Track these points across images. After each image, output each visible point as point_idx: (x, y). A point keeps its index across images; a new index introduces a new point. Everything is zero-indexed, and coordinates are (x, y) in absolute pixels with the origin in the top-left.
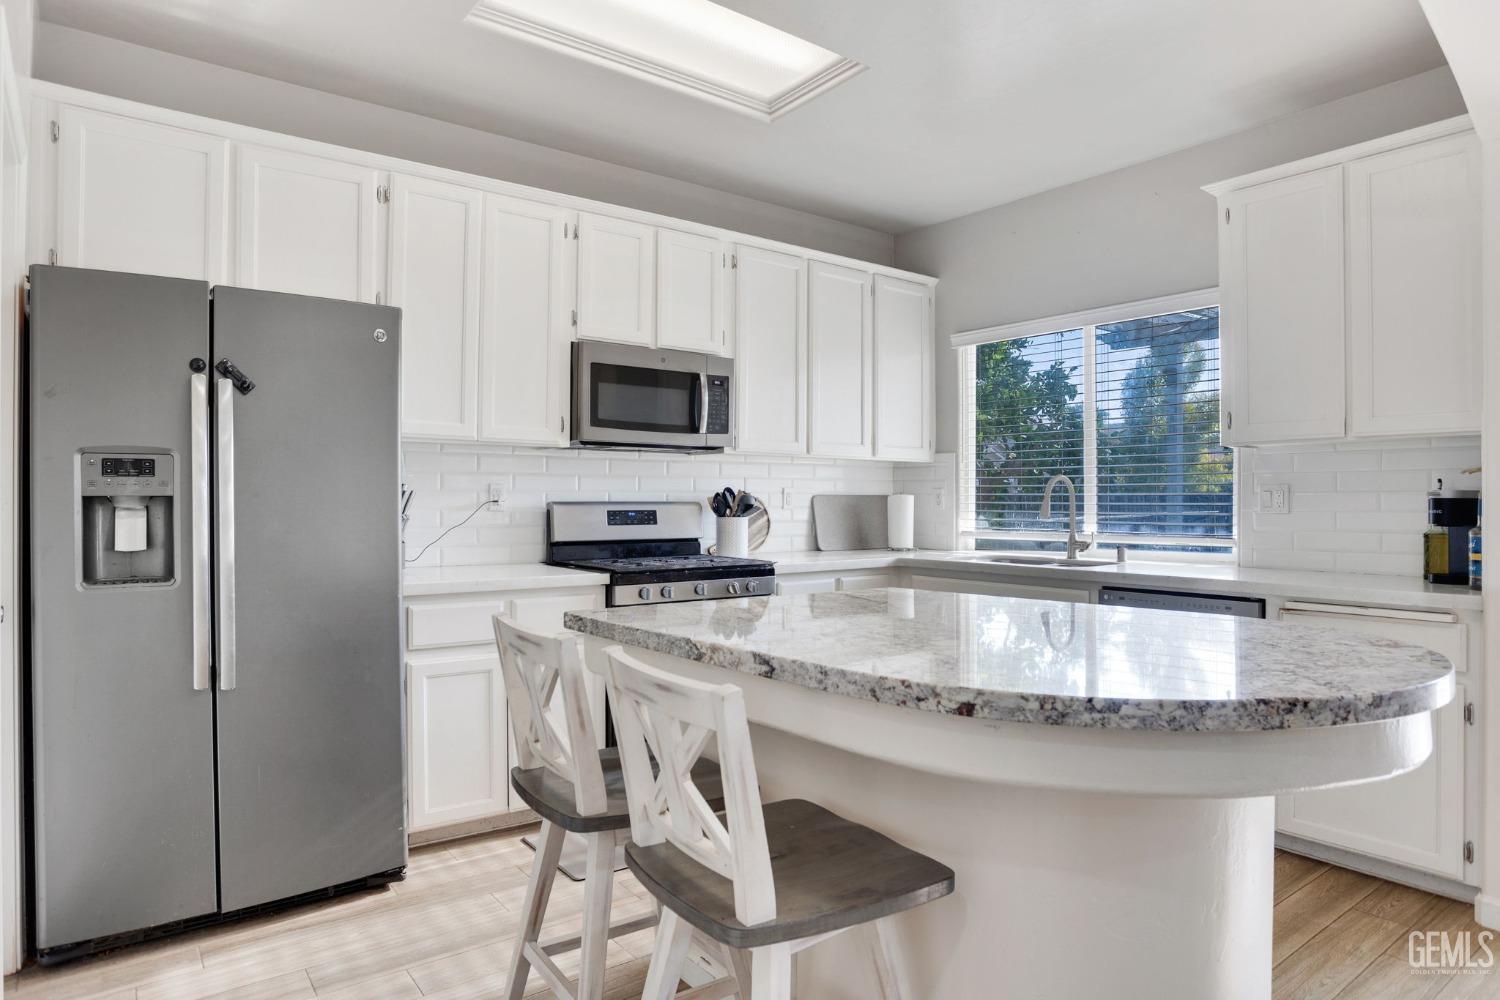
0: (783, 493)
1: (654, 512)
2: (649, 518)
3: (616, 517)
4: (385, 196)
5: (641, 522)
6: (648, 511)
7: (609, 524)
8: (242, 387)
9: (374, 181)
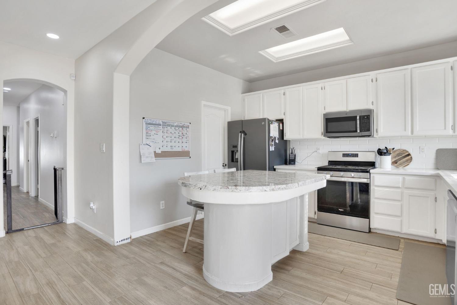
0: (420, 148)
1: (357, 154)
2: (356, 155)
3: (345, 155)
4: (284, 94)
5: (353, 157)
6: (356, 154)
7: (343, 157)
8: (245, 134)
9: (282, 92)
